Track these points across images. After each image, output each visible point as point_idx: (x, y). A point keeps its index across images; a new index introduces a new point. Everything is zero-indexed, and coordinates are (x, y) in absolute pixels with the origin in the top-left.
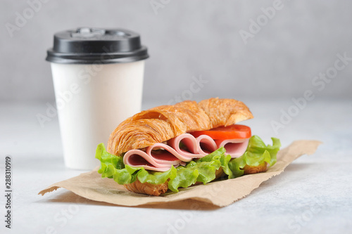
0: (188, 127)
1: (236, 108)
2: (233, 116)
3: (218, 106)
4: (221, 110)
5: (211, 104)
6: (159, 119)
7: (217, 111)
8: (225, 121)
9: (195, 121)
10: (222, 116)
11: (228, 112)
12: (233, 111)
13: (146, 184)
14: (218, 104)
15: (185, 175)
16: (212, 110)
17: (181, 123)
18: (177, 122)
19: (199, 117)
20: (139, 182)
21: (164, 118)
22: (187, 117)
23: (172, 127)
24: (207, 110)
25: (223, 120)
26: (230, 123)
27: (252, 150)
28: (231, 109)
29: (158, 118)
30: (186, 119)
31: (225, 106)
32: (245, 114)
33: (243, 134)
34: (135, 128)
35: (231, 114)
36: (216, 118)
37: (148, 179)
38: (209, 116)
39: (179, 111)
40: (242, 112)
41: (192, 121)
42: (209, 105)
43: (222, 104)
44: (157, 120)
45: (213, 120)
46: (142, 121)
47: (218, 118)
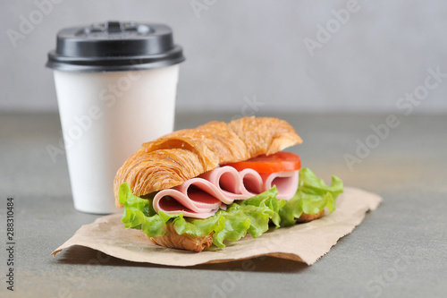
0: (221, 158)
1: (280, 130)
2: (276, 141)
3: (256, 129)
4: (260, 133)
5: (246, 125)
6: (183, 148)
7: (256, 135)
8: (266, 148)
9: (229, 149)
10: (262, 141)
11: (269, 135)
12: (276, 134)
13: (186, 236)
14: (255, 126)
15: (232, 225)
16: (248, 133)
17: (211, 154)
18: (206, 153)
19: (232, 143)
20: (176, 233)
21: (188, 147)
22: (219, 144)
23: (200, 159)
24: (241, 134)
25: (263, 146)
26: (273, 151)
27: (305, 189)
28: (273, 131)
29: (180, 147)
30: (217, 148)
31: (265, 127)
32: (292, 137)
33: (289, 164)
34: (154, 162)
35: (274, 138)
36: (255, 145)
37: (186, 229)
38: (244, 141)
39: (207, 137)
40: (287, 135)
41: (225, 150)
42: (244, 127)
43: (260, 126)
44: (180, 150)
45: (250, 147)
46: (161, 152)
47: (257, 144)
